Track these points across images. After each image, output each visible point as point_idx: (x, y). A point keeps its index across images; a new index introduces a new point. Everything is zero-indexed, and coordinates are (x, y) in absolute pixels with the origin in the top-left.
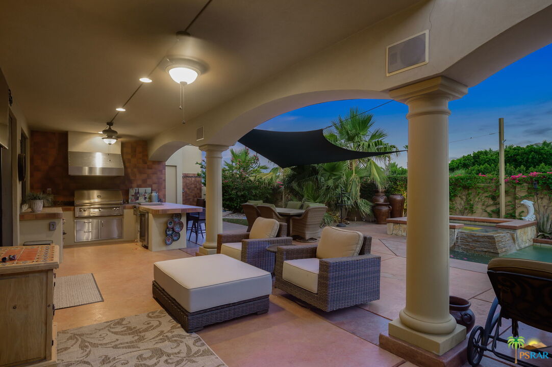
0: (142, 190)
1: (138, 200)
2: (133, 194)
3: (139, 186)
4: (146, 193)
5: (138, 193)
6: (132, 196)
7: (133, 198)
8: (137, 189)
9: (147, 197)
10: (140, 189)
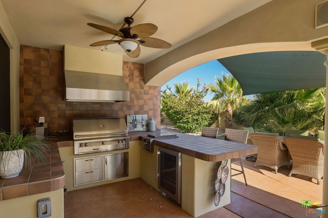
0: (139, 117)
1: (136, 128)
2: (131, 121)
3: (136, 113)
4: (143, 120)
5: (136, 120)
6: (130, 123)
7: (131, 125)
8: (134, 116)
9: (145, 125)
10: (137, 116)
